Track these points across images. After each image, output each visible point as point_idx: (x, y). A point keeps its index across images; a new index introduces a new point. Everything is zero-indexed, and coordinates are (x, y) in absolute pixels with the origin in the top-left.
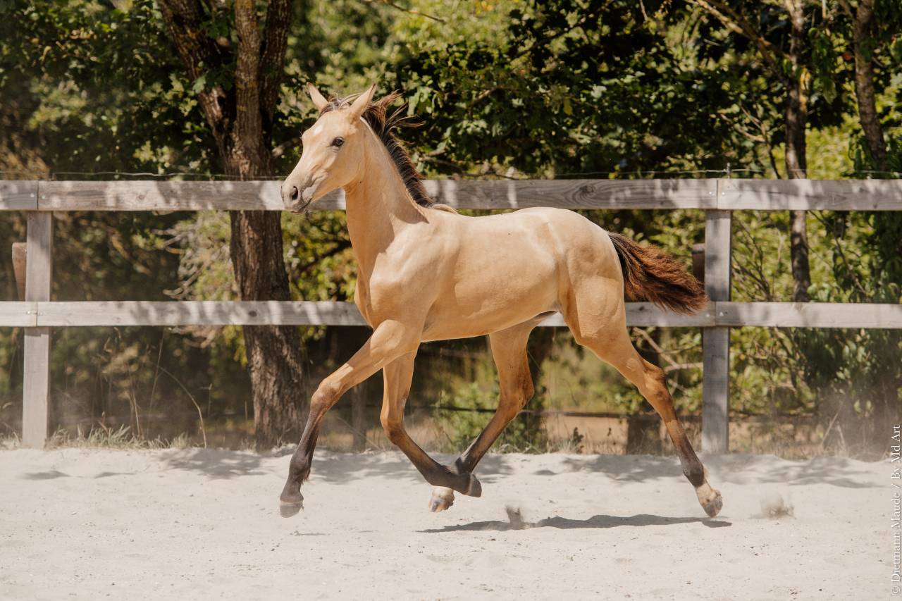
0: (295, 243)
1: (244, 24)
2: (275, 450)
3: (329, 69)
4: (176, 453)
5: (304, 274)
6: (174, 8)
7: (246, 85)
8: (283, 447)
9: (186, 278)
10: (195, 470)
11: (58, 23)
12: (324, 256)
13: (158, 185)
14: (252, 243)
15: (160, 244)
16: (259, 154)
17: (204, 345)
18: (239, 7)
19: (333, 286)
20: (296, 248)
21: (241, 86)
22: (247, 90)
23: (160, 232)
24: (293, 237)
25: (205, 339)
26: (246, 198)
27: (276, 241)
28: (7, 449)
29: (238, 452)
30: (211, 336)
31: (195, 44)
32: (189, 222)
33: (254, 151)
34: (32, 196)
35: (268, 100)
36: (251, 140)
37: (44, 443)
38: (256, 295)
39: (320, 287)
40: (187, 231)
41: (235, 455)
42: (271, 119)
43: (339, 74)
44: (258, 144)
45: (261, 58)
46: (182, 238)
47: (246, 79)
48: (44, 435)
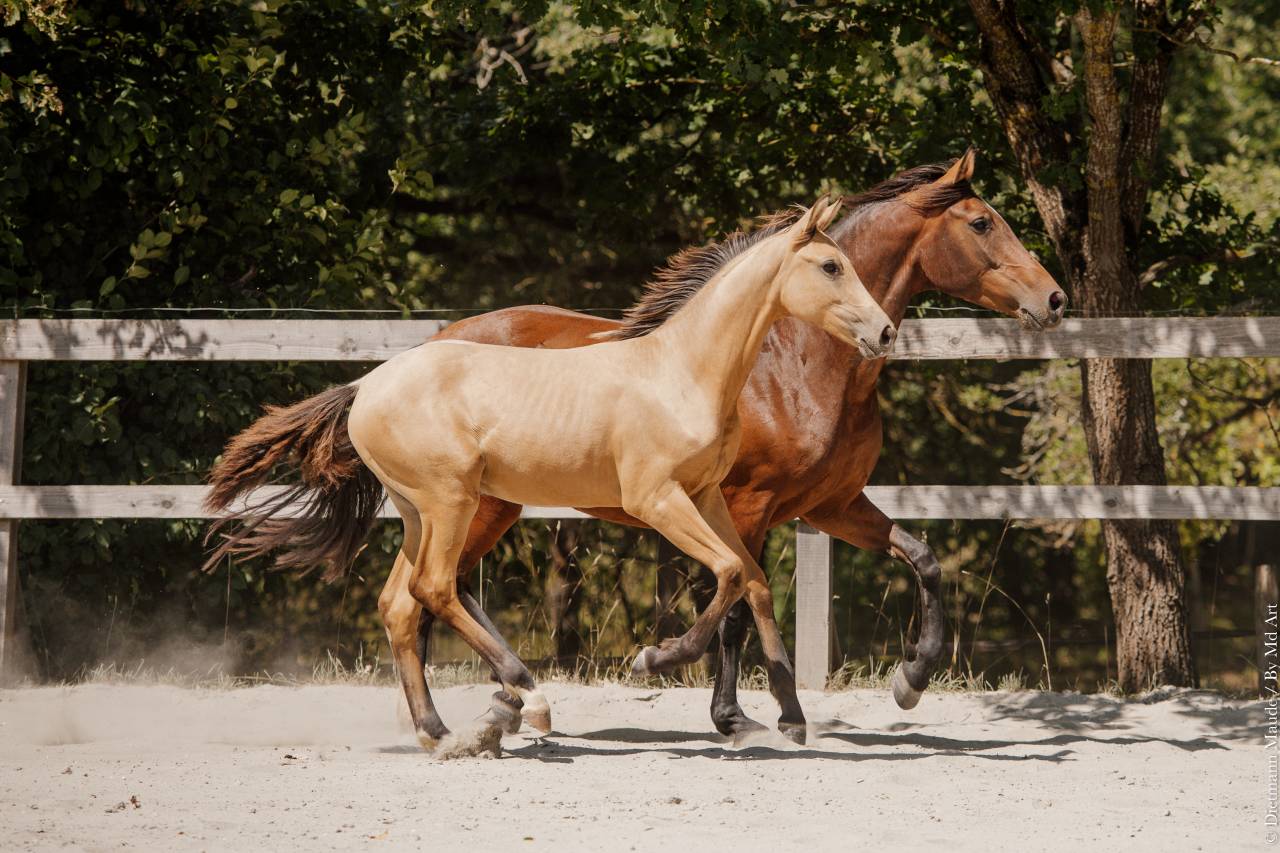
0: (1184, 402)
1: (1099, 98)
2: (1144, 694)
3: (1231, 158)
4: (1006, 696)
5: (1198, 445)
6: (1002, 77)
7: (1101, 183)
8: (1156, 690)
9: (1033, 450)
10: (1032, 721)
12: (1227, 421)
13: (979, 324)
14: (1112, 404)
15: (997, 404)
16: (1120, 279)
17: (1058, 544)
18: (1091, 75)
19: (1240, 467)
20: (1185, 409)
21: (1094, 185)
22: (1102, 191)
23: (997, 388)
24: (1181, 393)
25: (1060, 536)
26: (1101, 342)
27: (1145, 402)
29: (1093, 697)
30: (1068, 532)
31: (1031, 127)
32: (1037, 373)
33: (1114, 276)
35: (1132, 204)
36: (1109, 261)
37: (825, 682)
38: (1118, 475)
39: (1223, 469)
40: (1033, 385)
41: (1089, 699)
42: (1137, 231)
43: (1245, 165)
44: (1119, 266)
45: (1122, 146)
46: (1028, 395)
47: (1100, 174)
48: (825, 671)
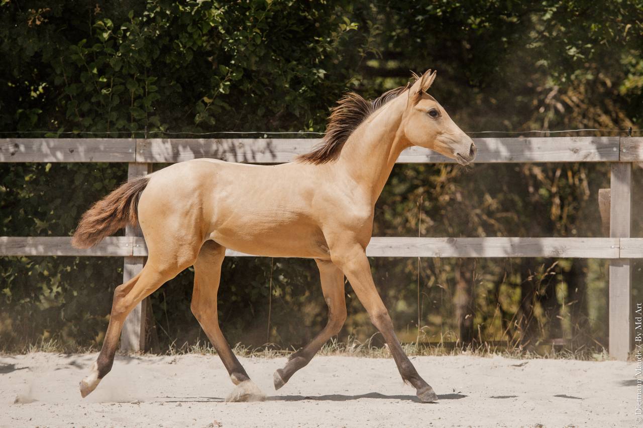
11: (638, 5)
28: (597, 360)
34: (615, 149)
37: (627, 356)
48: (627, 349)
